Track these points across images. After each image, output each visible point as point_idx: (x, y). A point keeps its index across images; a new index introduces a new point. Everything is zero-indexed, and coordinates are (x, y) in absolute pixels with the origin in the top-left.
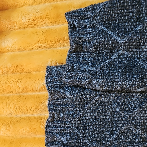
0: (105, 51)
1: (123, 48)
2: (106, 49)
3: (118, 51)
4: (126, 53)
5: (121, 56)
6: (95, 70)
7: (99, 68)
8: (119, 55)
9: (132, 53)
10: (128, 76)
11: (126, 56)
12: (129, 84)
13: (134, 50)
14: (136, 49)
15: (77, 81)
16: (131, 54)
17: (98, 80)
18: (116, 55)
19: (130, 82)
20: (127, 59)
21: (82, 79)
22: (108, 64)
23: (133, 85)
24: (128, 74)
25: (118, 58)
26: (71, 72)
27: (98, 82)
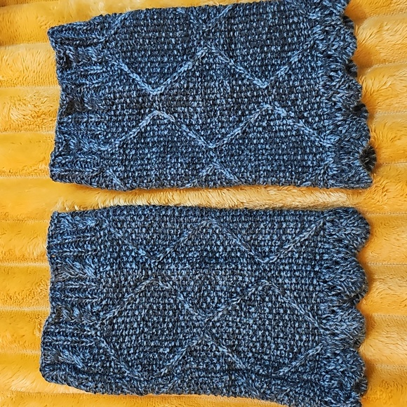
0: (127, 112)
1: (159, 105)
2: (129, 107)
3: (150, 112)
4: (166, 115)
5: (158, 121)
6: (109, 150)
7: (117, 145)
8: (153, 119)
9: (176, 115)
10: (168, 160)
11: (166, 121)
12: (170, 174)
13: (179, 109)
14: (183, 108)
15: (76, 171)
16: (175, 117)
17: (115, 169)
18: (148, 119)
19: (172, 169)
20: (169, 126)
21: (85, 168)
22: (134, 137)
23: (178, 174)
24: (169, 156)
25: (153, 125)
26: (64, 155)
27: (115, 172)
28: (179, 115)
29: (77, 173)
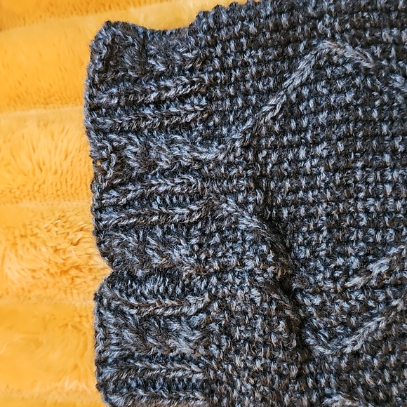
0: (250, 56)
1: (331, 26)
2: (254, 43)
3: (309, 48)
4: (349, 52)
5: (329, 71)
6: (221, 157)
7: (237, 144)
8: (317, 68)
9: (378, 51)
10: (359, 174)
11: (349, 68)
12: (366, 211)
13: (385, 33)
14: (395, 31)
15: (153, 214)
16: (372, 54)
17: (240, 198)
18: (305, 66)
19: (371, 201)
20: (358, 81)
21: (173, 205)
22: (274, 119)
23: (386, 212)
24: (359, 164)
25: (316, 81)
28: (383, 52)
29: (155, 218)
